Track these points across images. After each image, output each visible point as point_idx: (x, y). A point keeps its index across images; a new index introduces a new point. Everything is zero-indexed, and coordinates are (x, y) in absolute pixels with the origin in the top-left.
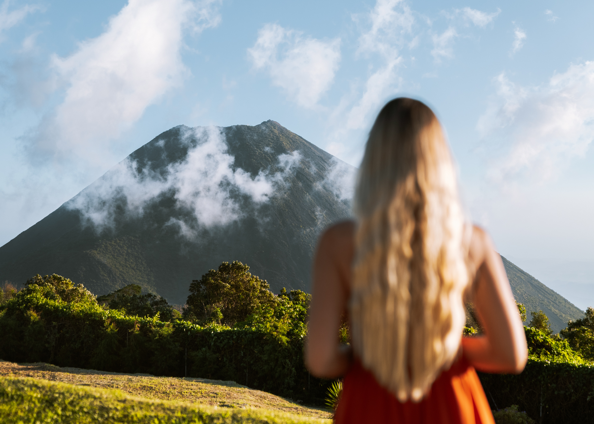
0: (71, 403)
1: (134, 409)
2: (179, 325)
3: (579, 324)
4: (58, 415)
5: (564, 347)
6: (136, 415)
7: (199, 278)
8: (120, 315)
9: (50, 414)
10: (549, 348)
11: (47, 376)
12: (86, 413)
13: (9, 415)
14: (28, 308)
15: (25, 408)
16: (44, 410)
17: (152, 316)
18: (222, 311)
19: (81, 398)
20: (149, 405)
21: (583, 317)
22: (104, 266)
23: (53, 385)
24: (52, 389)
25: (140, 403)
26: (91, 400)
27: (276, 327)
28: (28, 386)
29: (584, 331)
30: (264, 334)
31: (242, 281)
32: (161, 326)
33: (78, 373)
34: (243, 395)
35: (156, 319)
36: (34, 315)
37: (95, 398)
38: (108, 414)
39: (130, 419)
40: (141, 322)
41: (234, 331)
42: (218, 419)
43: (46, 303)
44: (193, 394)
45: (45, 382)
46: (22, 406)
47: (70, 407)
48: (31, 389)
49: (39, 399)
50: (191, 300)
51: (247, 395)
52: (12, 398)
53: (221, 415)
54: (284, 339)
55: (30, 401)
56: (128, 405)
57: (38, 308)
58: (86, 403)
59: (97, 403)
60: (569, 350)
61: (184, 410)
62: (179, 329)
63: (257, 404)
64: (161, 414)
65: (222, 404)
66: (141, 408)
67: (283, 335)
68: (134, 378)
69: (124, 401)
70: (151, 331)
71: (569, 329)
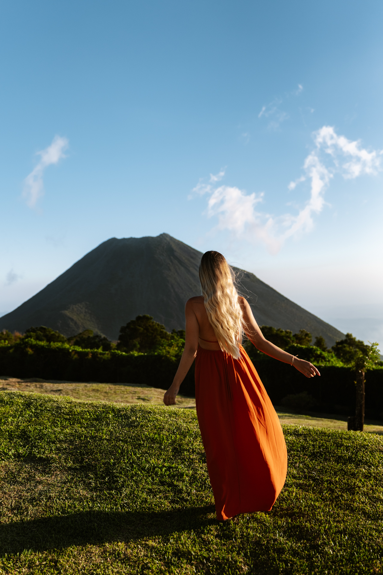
0: (40, 405)
1: (76, 407)
2: (113, 353)
3: (342, 342)
4: (32, 412)
5: (332, 357)
6: (77, 411)
7: (125, 325)
8: (79, 349)
9: (28, 412)
10: (324, 358)
11: (38, 386)
12: (48, 410)
13: (4, 414)
14: (26, 347)
15: (14, 409)
16: (24, 410)
17: (98, 348)
18: (139, 344)
19: (46, 402)
20: (84, 404)
21: (344, 338)
22: (72, 320)
23: (31, 395)
24: (30, 397)
25: (80, 403)
26: (51, 403)
27: (169, 352)
28: (16, 396)
29: (345, 347)
30: (162, 356)
31: (150, 326)
32: (103, 354)
33: (56, 383)
34: (151, 392)
35: (100, 350)
36: (30, 351)
37: (54, 401)
38: (61, 411)
39: (73, 413)
40: (92, 352)
41: (145, 355)
42: (123, 411)
43: (37, 344)
44: (122, 392)
45: (26, 393)
46: (12, 408)
47: (39, 408)
48: (18, 397)
49: (22, 403)
50: (120, 338)
51: (153, 391)
52: (7, 403)
53: (124, 408)
54: (174, 359)
55: (17, 405)
56: (73, 405)
57: (32, 347)
58: (49, 405)
59: (55, 404)
60: (335, 358)
61: (104, 406)
62: (114, 355)
63: (159, 397)
64: (91, 409)
65: (138, 398)
66: (80, 406)
67: (173, 356)
68: (88, 385)
69: (71, 403)
70: (98, 357)
71: (337, 346)
